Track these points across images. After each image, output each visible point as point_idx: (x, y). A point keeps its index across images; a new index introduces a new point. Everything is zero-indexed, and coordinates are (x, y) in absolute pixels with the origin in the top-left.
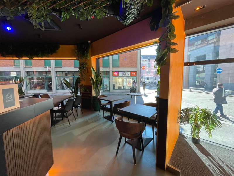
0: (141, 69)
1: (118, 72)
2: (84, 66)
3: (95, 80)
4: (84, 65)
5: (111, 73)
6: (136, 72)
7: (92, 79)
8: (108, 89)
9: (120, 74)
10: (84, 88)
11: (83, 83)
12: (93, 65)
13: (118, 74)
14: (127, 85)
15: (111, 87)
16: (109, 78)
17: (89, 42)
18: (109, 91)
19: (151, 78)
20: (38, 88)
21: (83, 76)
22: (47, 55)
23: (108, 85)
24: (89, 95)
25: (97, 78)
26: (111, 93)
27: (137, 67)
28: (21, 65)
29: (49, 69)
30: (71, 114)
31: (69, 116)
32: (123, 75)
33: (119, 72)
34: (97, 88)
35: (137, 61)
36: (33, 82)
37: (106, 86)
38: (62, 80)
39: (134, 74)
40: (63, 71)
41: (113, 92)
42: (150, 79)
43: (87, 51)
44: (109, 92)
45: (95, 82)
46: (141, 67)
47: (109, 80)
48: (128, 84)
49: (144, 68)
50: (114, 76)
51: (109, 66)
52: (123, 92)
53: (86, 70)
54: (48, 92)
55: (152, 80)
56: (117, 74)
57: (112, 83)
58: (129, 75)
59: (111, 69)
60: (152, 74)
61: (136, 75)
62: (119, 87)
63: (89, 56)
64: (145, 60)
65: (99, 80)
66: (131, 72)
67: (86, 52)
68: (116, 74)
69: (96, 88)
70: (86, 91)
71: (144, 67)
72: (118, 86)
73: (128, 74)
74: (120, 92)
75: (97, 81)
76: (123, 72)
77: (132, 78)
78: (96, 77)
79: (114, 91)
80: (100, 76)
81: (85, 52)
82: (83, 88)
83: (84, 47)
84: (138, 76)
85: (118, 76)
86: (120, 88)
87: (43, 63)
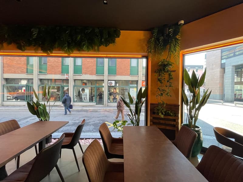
20: (52, 99)
28: (34, 72)
29: (67, 77)
38: (81, 90)
40: (82, 80)
51: (138, 75)
59: (140, 77)
87: (60, 69)
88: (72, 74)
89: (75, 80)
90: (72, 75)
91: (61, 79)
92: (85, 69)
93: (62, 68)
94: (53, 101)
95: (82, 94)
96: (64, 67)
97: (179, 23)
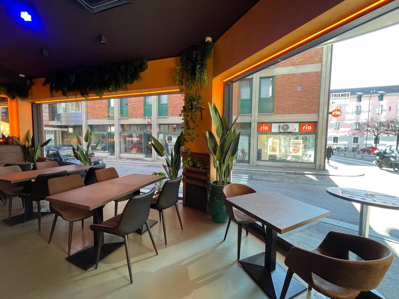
0: (330, 115)
1: (269, 124)
2: (194, 103)
3: (218, 139)
4: (194, 100)
5: (254, 126)
6: (315, 124)
7: (211, 135)
8: (247, 159)
9: (275, 128)
10: (191, 160)
11: (190, 146)
12: (217, 100)
13: (270, 128)
14: (291, 153)
15: (254, 154)
16: (250, 136)
17: (209, 39)
18: (248, 162)
19: (344, 138)
20: (134, 151)
21: (189, 128)
22: (124, 86)
23: (247, 151)
24: (203, 178)
25: (223, 134)
26: (253, 166)
27: (318, 112)
28: (115, 116)
29: (149, 120)
30: (157, 222)
31: (150, 227)
32: (281, 131)
33: (273, 124)
34: (224, 162)
35: (319, 98)
36: (132, 141)
37: (243, 152)
38: (167, 138)
39: (310, 128)
40: (168, 124)
41: (257, 165)
42: (341, 140)
43: (203, 66)
44: (248, 165)
45: (219, 144)
46: (330, 111)
47: (250, 140)
48: (294, 150)
49: (339, 113)
50: (260, 132)
51: (251, 113)
52: (280, 167)
53: (198, 113)
54: (146, 157)
55: (346, 143)
56: (267, 128)
57: (255, 147)
58: (297, 131)
59: (255, 117)
60: (348, 129)
61: (315, 131)
62: (270, 156)
63: (206, 77)
64: (342, 95)
65: (230, 138)
66: (302, 124)
67: (200, 68)
68: (264, 128)
69: (222, 161)
70: (194, 166)
71: (338, 110)
72: (270, 153)
73: (295, 128)
74: (272, 167)
75: (223, 141)
76: (282, 124)
77: (301, 137)
78: (221, 131)
79: (260, 163)
80: (233, 129)
81: (198, 67)
82: (189, 159)
83: (194, 57)
84: (319, 132)
85: (269, 132)
86: (273, 158)
87: (142, 111)
88: (155, 116)
89: (160, 125)
90: (155, 118)
91: (144, 124)
92: (172, 109)
93: (144, 109)
94: (134, 152)
95: (169, 144)
96: (146, 107)
97: (206, 41)
